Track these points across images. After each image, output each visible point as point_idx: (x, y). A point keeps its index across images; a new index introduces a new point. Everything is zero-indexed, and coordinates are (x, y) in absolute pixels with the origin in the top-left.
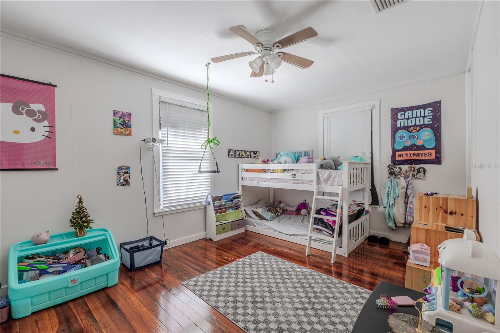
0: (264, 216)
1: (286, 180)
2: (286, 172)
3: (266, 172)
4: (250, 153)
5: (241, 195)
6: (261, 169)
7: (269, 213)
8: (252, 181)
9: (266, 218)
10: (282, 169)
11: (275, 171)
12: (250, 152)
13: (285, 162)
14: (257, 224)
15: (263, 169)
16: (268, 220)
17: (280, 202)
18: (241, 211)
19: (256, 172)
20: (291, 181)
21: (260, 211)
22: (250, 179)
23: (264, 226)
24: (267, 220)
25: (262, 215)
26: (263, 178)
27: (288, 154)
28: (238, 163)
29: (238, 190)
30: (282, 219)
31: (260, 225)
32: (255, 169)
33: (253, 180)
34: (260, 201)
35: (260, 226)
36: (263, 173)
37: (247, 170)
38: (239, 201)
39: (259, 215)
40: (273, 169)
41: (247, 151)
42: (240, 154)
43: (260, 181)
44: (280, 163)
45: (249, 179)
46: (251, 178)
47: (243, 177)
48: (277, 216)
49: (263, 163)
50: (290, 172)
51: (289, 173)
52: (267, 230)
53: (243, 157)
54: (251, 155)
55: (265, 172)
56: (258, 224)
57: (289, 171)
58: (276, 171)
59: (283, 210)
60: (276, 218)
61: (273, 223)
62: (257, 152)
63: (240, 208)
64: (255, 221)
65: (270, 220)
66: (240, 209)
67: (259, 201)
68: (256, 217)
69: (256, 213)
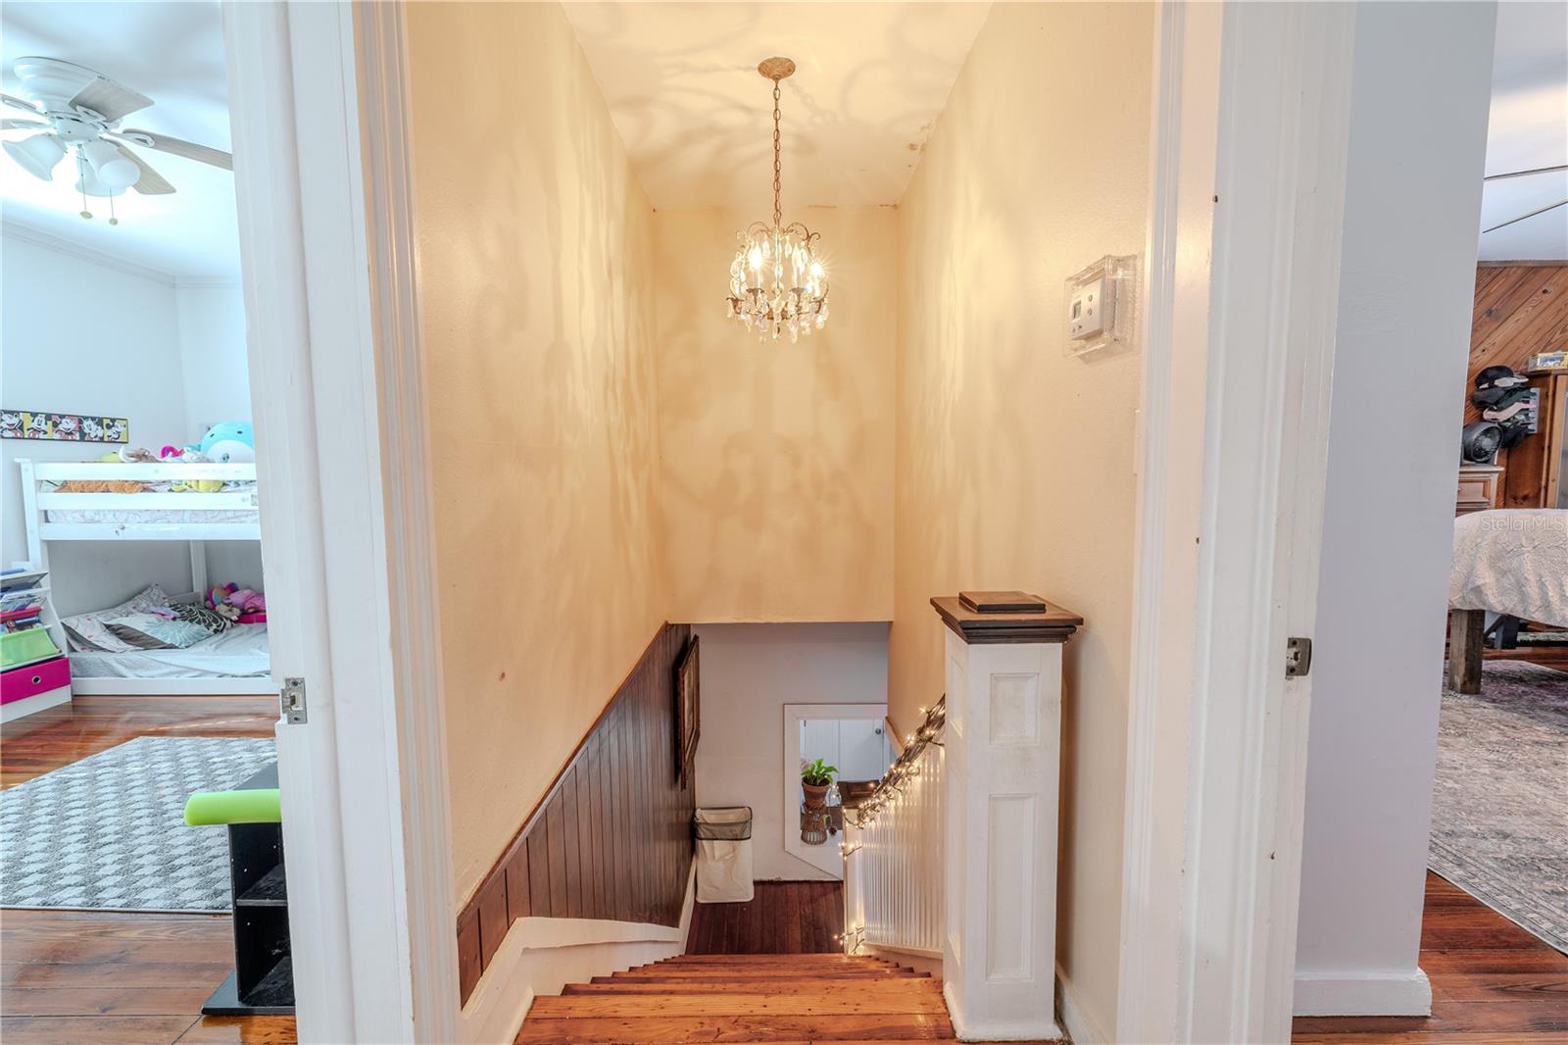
0: (159, 637)
1: (230, 514)
2: (229, 489)
3: (154, 491)
4: (80, 422)
5: (42, 576)
6: (127, 481)
7: (180, 623)
8: (92, 521)
9: (168, 641)
10: (215, 481)
11: (186, 487)
12: (80, 420)
13: (226, 458)
14: (126, 666)
15: (137, 482)
16: (176, 647)
17: (232, 588)
18: (48, 630)
19: (108, 491)
20: (247, 516)
21: (138, 622)
22: (83, 516)
23: (160, 668)
24: (172, 647)
25: (149, 633)
26: (140, 511)
27: (240, 433)
28: (17, 460)
29: (28, 560)
30: (233, 638)
31: (142, 667)
32: (104, 482)
33: (97, 518)
34: (145, 593)
35: (138, 672)
36: (139, 494)
37: (65, 487)
38: (29, 596)
39: (139, 634)
40: (181, 481)
41: (62, 417)
42: (25, 428)
43: (126, 521)
44: (208, 461)
45: (77, 515)
46: (86, 514)
47: (46, 512)
48: (216, 631)
49: (136, 462)
50: (242, 488)
51: (240, 491)
52: (173, 678)
53: (45, 437)
54: (86, 431)
55: (145, 490)
56: (132, 667)
57: (239, 485)
58: (190, 487)
59: (242, 610)
60: (210, 636)
61: (194, 654)
62: (113, 420)
63: (39, 622)
64: (119, 656)
65: (183, 645)
66: (37, 627)
67: (140, 593)
68: (123, 645)
69: (120, 631)
